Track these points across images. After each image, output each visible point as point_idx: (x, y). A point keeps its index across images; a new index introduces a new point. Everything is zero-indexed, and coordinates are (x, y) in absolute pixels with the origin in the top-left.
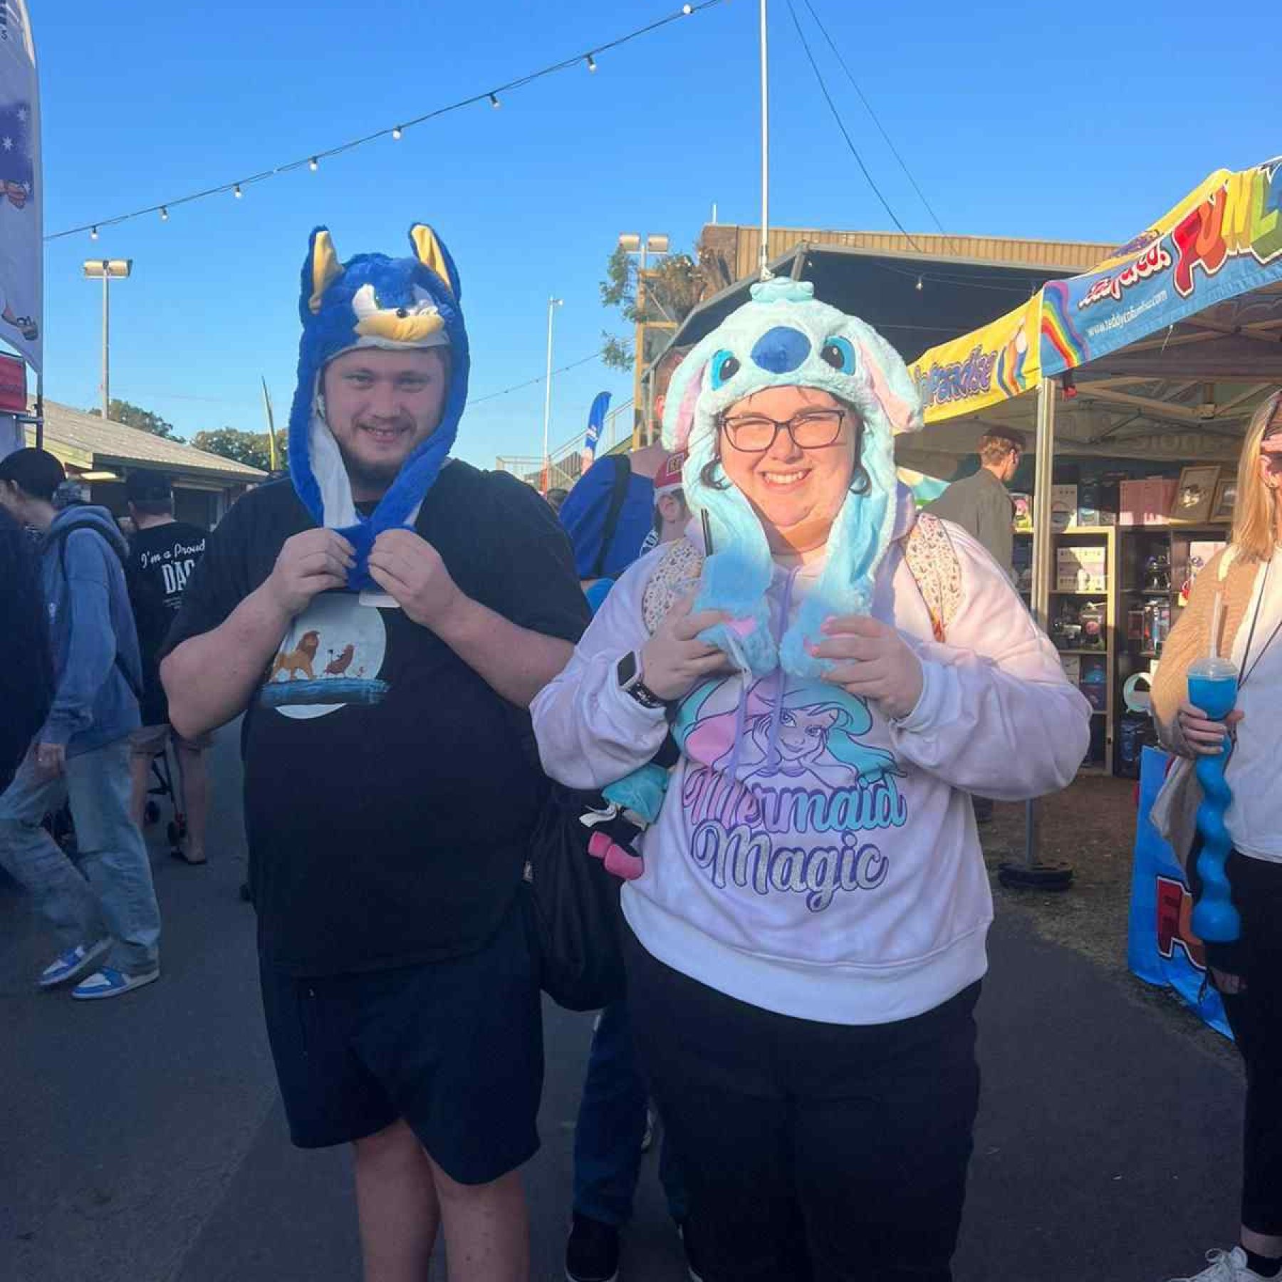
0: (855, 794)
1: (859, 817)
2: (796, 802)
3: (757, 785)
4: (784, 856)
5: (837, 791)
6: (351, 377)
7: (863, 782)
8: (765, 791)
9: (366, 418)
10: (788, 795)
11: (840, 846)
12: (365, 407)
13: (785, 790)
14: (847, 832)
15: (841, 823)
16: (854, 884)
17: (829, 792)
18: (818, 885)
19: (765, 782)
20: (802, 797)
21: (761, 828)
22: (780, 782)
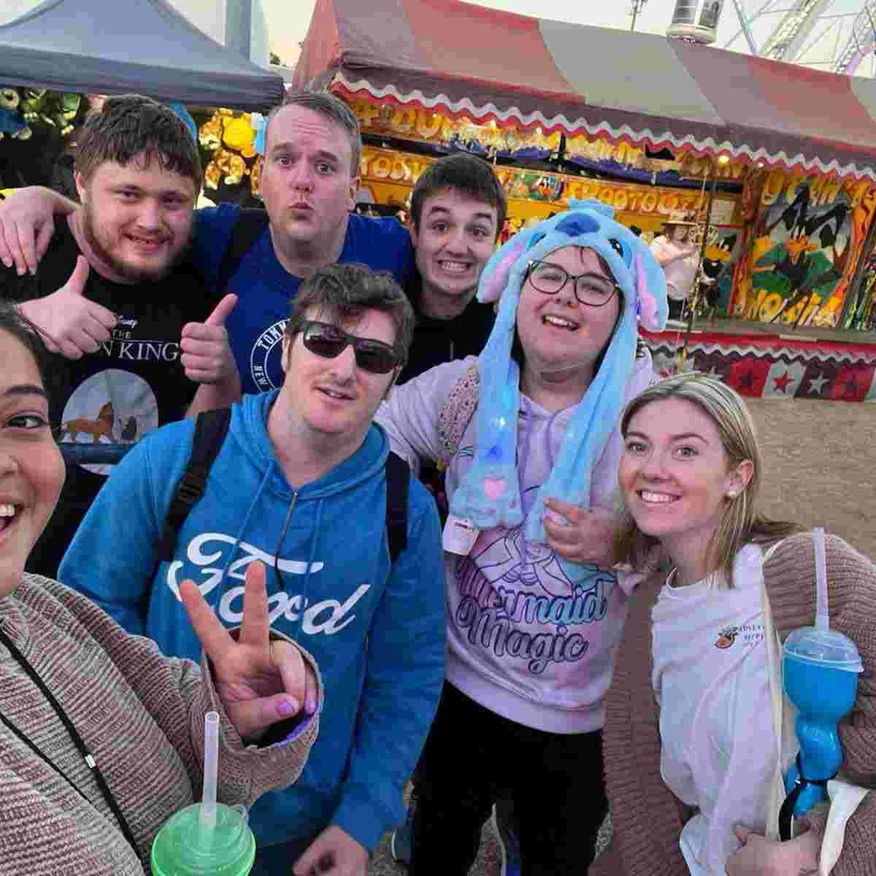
0: (571, 601)
1: (571, 615)
2: (528, 601)
3: (501, 588)
4: (517, 635)
5: (556, 598)
6: (118, 192)
7: (579, 591)
8: (507, 592)
9: (133, 230)
10: (522, 596)
11: (555, 633)
12: (132, 220)
13: (521, 593)
14: (561, 625)
15: (558, 618)
16: (562, 658)
17: (551, 598)
18: (538, 656)
19: (508, 586)
20: (532, 598)
21: (503, 614)
22: (517, 587)
